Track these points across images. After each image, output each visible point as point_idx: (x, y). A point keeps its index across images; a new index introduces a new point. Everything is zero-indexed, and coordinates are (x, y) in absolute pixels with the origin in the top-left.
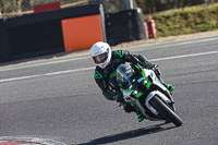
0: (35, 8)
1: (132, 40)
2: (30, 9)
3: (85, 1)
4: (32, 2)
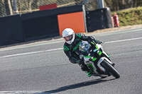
0: (41, 7)
2: (37, 8)
3: (73, 3)
4: (38, 4)
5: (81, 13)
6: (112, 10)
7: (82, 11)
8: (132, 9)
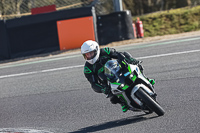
0: (33, 10)
1: (121, 40)
2: (28, 11)
3: (79, 4)
4: (30, 5)
5: (89, 18)
6: (134, 14)
7: (91, 15)
8: (162, 12)
